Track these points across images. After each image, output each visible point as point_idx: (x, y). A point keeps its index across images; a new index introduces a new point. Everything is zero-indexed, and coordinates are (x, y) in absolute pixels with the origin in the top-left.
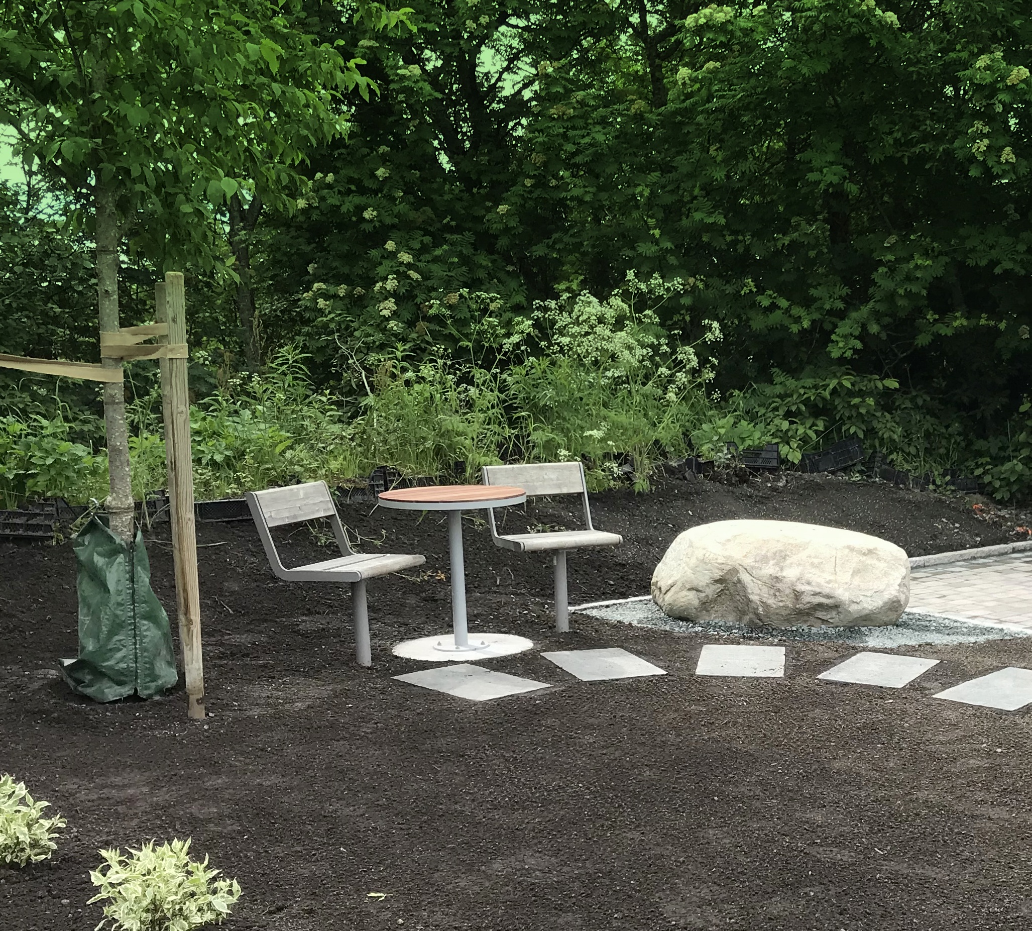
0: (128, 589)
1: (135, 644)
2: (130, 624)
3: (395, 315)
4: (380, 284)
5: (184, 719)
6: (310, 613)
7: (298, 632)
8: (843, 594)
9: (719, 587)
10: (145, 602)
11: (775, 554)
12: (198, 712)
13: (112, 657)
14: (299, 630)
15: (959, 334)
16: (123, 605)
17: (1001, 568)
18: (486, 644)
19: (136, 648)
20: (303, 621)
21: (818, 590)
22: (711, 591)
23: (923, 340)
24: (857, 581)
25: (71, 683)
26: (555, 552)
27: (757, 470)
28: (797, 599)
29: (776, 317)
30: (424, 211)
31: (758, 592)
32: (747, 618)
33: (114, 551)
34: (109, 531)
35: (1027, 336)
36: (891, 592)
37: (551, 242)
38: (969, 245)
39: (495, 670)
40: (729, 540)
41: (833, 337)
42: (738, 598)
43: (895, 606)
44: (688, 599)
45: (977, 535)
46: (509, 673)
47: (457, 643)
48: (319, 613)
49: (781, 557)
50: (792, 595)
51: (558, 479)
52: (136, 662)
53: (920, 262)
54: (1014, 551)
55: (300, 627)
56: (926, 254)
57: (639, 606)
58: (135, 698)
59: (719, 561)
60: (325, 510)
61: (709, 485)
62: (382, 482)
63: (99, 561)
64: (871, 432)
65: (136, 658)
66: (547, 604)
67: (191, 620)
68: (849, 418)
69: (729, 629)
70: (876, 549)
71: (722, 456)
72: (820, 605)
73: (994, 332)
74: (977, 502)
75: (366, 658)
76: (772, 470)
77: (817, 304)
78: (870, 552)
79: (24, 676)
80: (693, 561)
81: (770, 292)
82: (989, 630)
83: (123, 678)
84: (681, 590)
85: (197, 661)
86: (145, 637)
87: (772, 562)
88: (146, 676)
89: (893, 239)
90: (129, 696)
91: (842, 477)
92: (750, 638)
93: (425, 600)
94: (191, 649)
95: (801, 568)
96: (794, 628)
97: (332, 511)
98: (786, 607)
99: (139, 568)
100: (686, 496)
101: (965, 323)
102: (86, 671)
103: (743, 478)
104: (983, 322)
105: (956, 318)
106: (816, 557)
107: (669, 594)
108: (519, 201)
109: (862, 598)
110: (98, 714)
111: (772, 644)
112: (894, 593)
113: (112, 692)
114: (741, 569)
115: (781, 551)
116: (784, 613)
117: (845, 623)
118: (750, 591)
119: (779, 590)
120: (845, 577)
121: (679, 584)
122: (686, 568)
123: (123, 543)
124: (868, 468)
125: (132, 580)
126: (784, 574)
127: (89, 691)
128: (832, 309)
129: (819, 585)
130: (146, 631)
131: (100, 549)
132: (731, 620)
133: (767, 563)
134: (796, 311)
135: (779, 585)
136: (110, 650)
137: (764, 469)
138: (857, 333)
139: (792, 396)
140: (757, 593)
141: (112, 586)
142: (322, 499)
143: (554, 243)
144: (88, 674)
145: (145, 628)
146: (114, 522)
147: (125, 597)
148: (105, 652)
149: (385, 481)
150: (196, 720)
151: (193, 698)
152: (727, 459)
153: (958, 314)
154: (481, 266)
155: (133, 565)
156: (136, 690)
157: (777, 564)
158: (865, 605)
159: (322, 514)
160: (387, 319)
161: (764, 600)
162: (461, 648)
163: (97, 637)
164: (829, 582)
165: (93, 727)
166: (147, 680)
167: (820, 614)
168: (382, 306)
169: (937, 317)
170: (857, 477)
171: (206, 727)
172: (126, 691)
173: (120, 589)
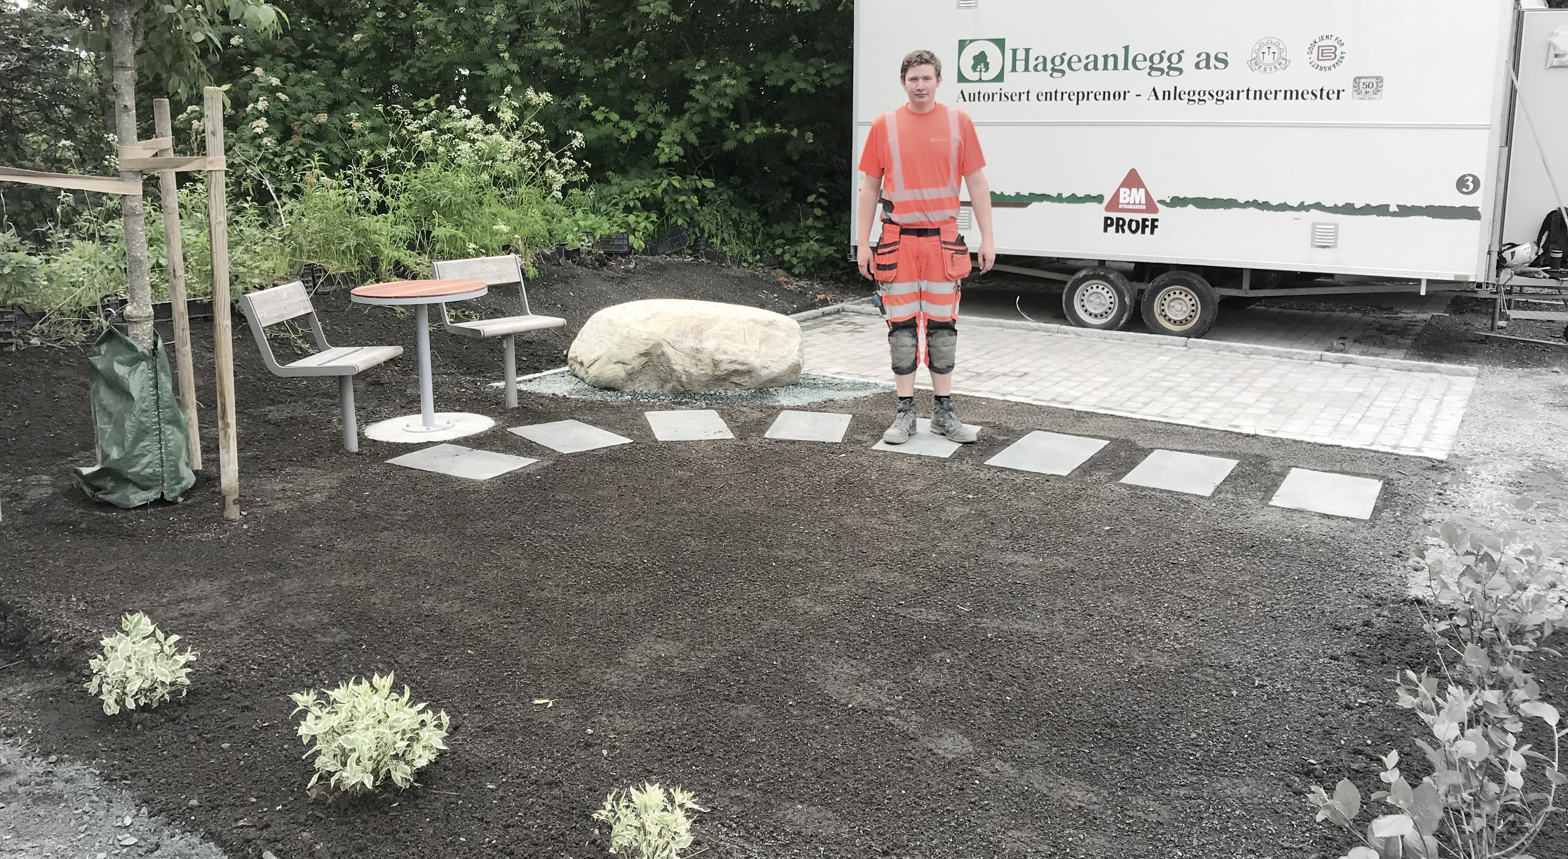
0: (153, 395)
1: (160, 448)
2: (155, 430)
3: (267, 132)
4: (252, 105)
5: (220, 519)
6: (273, 402)
7: (268, 422)
8: (755, 361)
9: (644, 359)
10: (168, 407)
11: (692, 328)
12: (234, 513)
13: (137, 462)
14: (269, 420)
15: (759, 140)
16: (147, 411)
17: (824, 329)
18: (452, 423)
19: (161, 453)
20: (270, 411)
21: (734, 358)
22: (636, 364)
23: (729, 145)
24: (764, 349)
25: (87, 490)
26: (505, 337)
27: (611, 255)
28: (716, 367)
29: (607, 128)
30: (287, 41)
31: (682, 362)
32: (669, 386)
33: (135, 360)
34: (129, 339)
35: (811, 141)
36: (793, 358)
37: (405, 67)
38: (767, 69)
39: (478, 448)
40: (649, 318)
41: (659, 145)
42: (661, 368)
43: (796, 368)
44: (616, 372)
45: (793, 303)
46: (491, 450)
47: (425, 423)
48: (282, 403)
49: (699, 331)
50: (711, 364)
51: (498, 271)
52: (162, 466)
53: (728, 81)
54: (824, 315)
55: (269, 417)
56: (730, 74)
57: (557, 378)
58: (161, 501)
59: (644, 337)
60: (305, 309)
61: (579, 270)
62: (310, 278)
63: (121, 370)
64: (692, 223)
65: (162, 462)
66: (479, 381)
67: (228, 424)
68: (676, 212)
69: (655, 396)
70: (774, 321)
71: (586, 244)
72: (736, 372)
73: (787, 138)
74: (781, 275)
75: (353, 445)
76: (623, 255)
77: (640, 118)
78: (771, 324)
79: (17, 483)
80: (617, 338)
81: (602, 108)
82: (866, 386)
83: (150, 483)
84: (607, 363)
85: (233, 464)
86: (169, 441)
87: (691, 336)
88: (171, 479)
89: (703, 63)
90: (156, 500)
91: (677, 259)
92: (680, 403)
93: (371, 384)
94: (228, 452)
95: (716, 340)
96: (712, 392)
97: (310, 309)
98: (706, 374)
99: (162, 374)
100: (564, 280)
101: (764, 130)
102: (109, 478)
103: (602, 263)
104: (777, 130)
105: (756, 127)
106: (727, 330)
107: (593, 368)
108: (372, 31)
109: (770, 363)
110: (131, 521)
111: (701, 408)
112: (796, 358)
113: (138, 498)
114: (664, 344)
115: (698, 326)
116: (704, 379)
117: (756, 385)
118: (673, 362)
119: (700, 360)
120: (755, 346)
121: (605, 359)
122: (610, 344)
123: (146, 351)
124: (695, 250)
125: (156, 386)
126: (703, 346)
127: (112, 498)
128: (654, 122)
129: (734, 354)
130: (170, 435)
131: (120, 358)
132: (654, 388)
133: (687, 337)
134: (625, 124)
135: (699, 356)
136: (136, 456)
137: (617, 254)
138: (678, 140)
139: (628, 193)
140: (680, 363)
141: (135, 392)
142: (301, 298)
143: (408, 68)
144: (110, 481)
145: (169, 432)
146: (134, 330)
147: (149, 403)
148: (130, 459)
149: (313, 277)
150: (232, 521)
151: (230, 499)
152: (588, 247)
153: (759, 123)
154: (341, 88)
155: (156, 372)
156: (162, 494)
157: (696, 338)
158: (774, 370)
159: (303, 313)
160: (260, 136)
161: (687, 369)
162: (432, 429)
163: (121, 444)
164: (742, 351)
165: (128, 535)
166: (174, 482)
167: (735, 379)
168: (255, 124)
169: (738, 126)
170: (689, 259)
171: (245, 527)
172: (152, 495)
173: (144, 395)
